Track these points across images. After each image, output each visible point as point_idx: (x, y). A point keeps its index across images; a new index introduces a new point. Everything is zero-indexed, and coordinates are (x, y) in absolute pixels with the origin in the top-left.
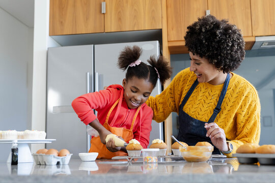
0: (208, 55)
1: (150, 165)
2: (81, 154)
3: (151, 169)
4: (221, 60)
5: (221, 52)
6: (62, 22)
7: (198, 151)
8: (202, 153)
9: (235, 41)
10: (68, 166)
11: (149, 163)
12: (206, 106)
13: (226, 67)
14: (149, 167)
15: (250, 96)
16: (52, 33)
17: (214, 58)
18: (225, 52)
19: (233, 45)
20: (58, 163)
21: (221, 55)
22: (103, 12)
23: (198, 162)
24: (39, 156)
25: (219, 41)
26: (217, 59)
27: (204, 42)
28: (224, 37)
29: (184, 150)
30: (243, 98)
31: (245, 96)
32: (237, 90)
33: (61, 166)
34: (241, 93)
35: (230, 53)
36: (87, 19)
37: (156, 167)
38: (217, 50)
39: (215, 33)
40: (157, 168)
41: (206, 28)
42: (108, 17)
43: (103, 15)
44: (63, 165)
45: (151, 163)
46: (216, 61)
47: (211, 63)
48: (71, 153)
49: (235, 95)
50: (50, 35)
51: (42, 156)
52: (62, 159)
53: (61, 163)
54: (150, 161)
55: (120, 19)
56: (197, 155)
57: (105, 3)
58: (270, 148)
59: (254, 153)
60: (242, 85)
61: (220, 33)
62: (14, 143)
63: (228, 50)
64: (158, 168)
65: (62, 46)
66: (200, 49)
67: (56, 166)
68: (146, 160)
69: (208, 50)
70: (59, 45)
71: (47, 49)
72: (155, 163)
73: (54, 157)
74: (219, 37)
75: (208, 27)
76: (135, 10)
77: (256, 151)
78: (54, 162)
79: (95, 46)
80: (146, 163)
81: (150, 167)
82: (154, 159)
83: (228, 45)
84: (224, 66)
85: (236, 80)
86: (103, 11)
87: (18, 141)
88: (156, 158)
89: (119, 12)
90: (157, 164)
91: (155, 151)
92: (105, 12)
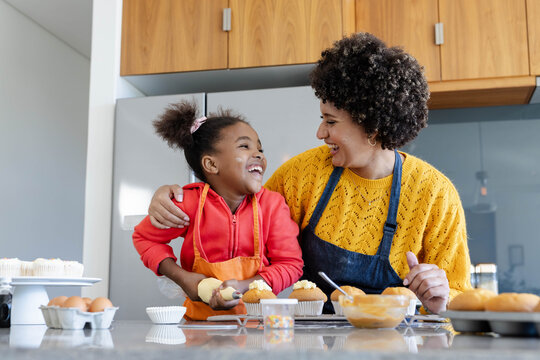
0: (350, 104)
1: (276, 332)
2: (150, 310)
3: (279, 342)
4: (374, 115)
5: (375, 98)
6: (145, 49)
7: (375, 305)
8: (383, 309)
9: (406, 81)
10: (108, 331)
11: (275, 329)
12: (361, 224)
13: (385, 133)
14: (274, 339)
15: (446, 196)
16: (127, 71)
17: (361, 111)
18: (384, 99)
19: (400, 90)
20: (88, 326)
21: (374, 106)
22: (225, 29)
23: (376, 328)
24: (50, 311)
25: (374, 77)
26: (367, 113)
27: (344, 75)
28: (384, 70)
29: (348, 302)
30: (432, 201)
31: (435, 196)
32: (418, 187)
33: (93, 332)
34: (426, 193)
35: (394, 103)
36: (194, 43)
37: (289, 337)
38: (367, 93)
39: (368, 59)
40: (290, 340)
41: (352, 50)
42: (235, 38)
43: (226, 34)
44: (98, 329)
45: (278, 329)
46: (364, 116)
47: (355, 120)
48: (114, 305)
49: (415, 197)
50: (122, 75)
51: (56, 310)
52: (95, 316)
53: (93, 326)
54: (277, 325)
55: (259, 42)
56: (375, 314)
57: (229, 10)
58: (515, 299)
59: (482, 310)
60: (426, 176)
61: (377, 60)
62: (5, 284)
63: (390, 96)
64: (294, 341)
65: (147, 95)
66: (336, 91)
67: (82, 332)
68: (269, 323)
69: (351, 94)
70: (141, 94)
71: (115, 102)
72: (289, 329)
73: (78, 313)
74: (374, 70)
75: (354, 48)
76: (289, 24)
77: (486, 307)
78: (79, 323)
79: (209, 95)
80: (270, 328)
81: (277, 337)
82: (286, 321)
83: (390, 87)
84: (381, 130)
85: (414, 167)
86: (227, 26)
87: (13, 280)
88: (290, 318)
89: (258, 28)
90: (292, 332)
91: (287, 305)
92: (229, 29)
